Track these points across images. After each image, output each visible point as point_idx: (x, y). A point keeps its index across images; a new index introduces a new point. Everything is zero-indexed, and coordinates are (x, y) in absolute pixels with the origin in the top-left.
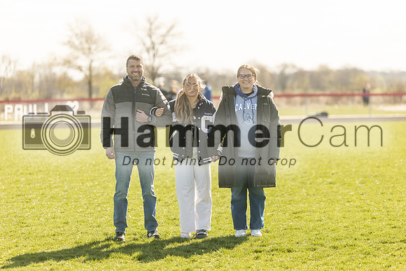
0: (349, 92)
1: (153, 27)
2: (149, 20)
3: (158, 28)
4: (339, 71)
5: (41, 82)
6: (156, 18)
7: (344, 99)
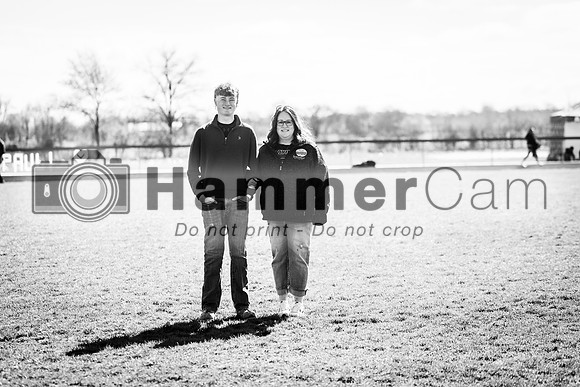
0: (395, 138)
1: (169, 64)
2: (164, 55)
3: (175, 65)
4: (379, 113)
5: (36, 128)
6: (173, 53)
7: (390, 146)
